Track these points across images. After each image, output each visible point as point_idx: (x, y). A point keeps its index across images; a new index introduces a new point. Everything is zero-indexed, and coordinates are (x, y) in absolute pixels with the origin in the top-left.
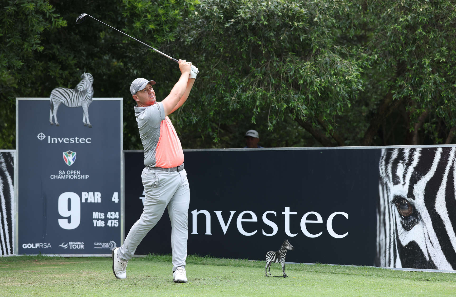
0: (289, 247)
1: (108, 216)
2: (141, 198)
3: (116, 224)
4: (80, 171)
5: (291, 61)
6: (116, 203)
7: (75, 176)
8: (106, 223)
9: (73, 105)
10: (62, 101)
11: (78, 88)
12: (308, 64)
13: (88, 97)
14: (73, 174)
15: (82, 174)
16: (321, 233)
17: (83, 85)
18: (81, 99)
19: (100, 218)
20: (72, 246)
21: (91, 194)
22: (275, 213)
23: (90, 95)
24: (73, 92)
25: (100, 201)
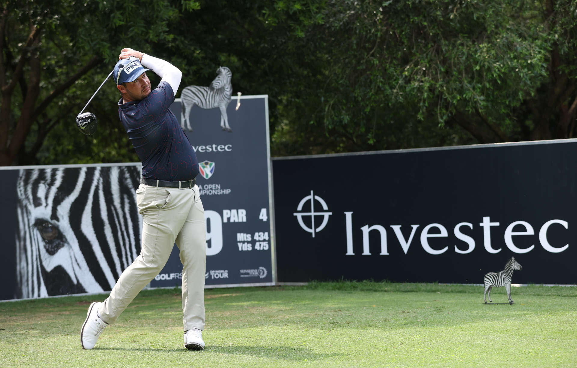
0: (516, 266)
1: (255, 238)
2: (295, 214)
3: (265, 246)
4: (220, 185)
5: (462, 45)
6: (265, 222)
7: (214, 191)
8: (253, 246)
9: (209, 106)
10: (194, 101)
11: (214, 85)
12: (484, 46)
13: (226, 96)
14: (211, 189)
15: (223, 188)
16: (533, 247)
17: (219, 81)
18: (217, 98)
19: (246, 240)
20: (214, 275)
21: (234, 211)
22: (471, 225)
23: (228, 93)
24: (207, 90)
25: (245, 220)
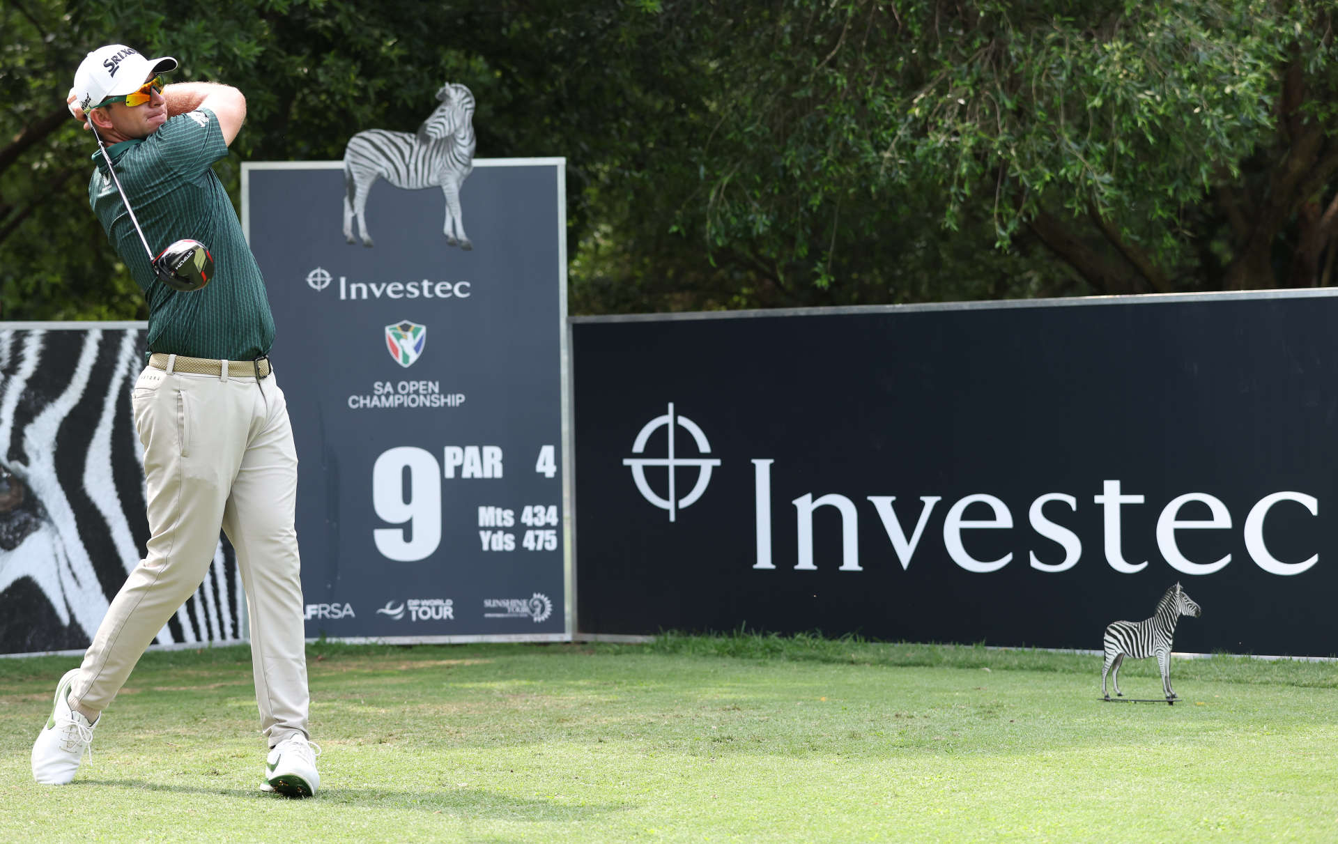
0: (1185, 606)
1: (524, 520)
2: (627, 462)
3: (550, 541)
4: (437, 384)
5: (1059, 43)
6: (549, 479)
7: (422, 398)
8: (519, 540)
9: (416, 183)
10: (379, 169)
11: (429, 129)
12: (1115, 47)
13: (460, 158)
14: (417, 392)
15: (445, 391)
16: (1227, 560)
17: (442, 120)
18: (437, 162)
19: (500, 524)
20: (417, 611)
21: (472, 451)
22: (1072, 501)
23: (466, 151)
24: (412, 142)
25: (499, 473)
